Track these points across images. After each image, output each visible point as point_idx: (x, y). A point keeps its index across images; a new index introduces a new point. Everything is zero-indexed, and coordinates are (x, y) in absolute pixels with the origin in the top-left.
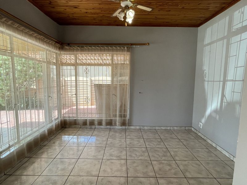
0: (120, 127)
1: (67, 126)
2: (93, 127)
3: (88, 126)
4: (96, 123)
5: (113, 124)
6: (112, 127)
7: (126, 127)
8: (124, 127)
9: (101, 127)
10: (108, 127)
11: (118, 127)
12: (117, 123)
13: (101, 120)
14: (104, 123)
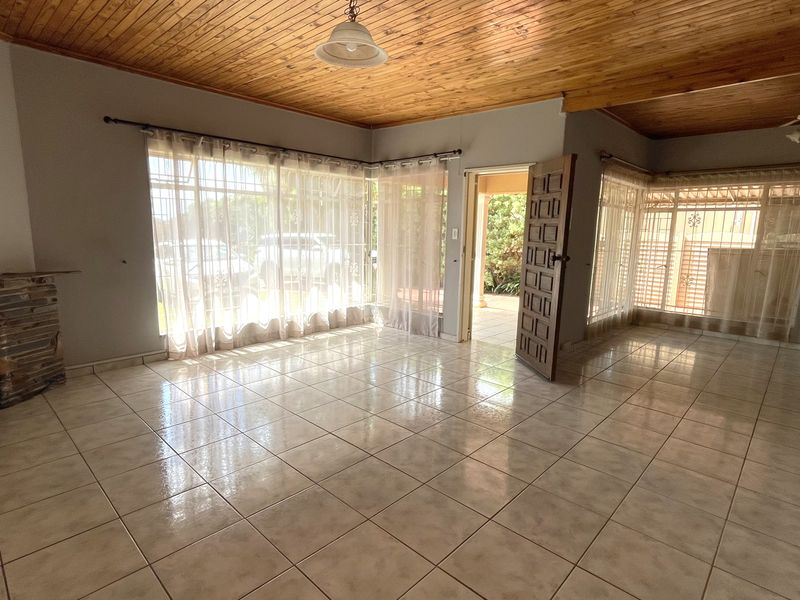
0: (766, 342)
1: (640, 323)
2: (697, 332)
3: (686, 329)
4: (706, 324)
5: (747, 333)
6: (741, 338)
7: (783, 345)
8: (776, 344)
9: (717, 334)
10: (735, 337)
11: (761, 341)
12: (759, 332)
13: (719, 321)
14: (724, 327)
